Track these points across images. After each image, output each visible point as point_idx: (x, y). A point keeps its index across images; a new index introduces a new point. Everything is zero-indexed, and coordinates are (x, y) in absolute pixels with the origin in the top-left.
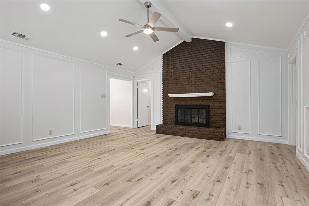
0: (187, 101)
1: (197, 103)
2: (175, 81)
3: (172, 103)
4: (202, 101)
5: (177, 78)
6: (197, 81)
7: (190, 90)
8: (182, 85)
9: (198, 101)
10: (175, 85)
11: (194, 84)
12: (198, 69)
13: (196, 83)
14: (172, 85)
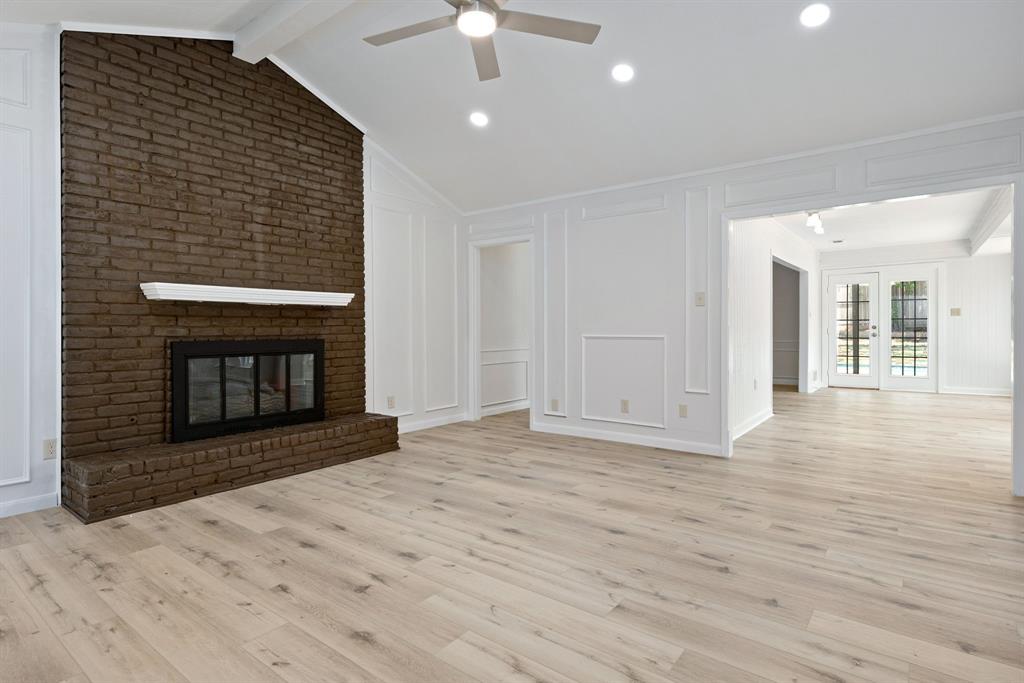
0: (234, 321)
1: (276, 331)
2: (168, 214)
3: (146, 330)
4: (294, 321)
5: (178, 206)
6: (275, 239)
7: (248, 274)
8: (204, 245)
9: (278, 322)
10: (163, 235)
11: (263, 252)
12: (280, 195)
13: (275, 249)
14: (147, 233)
